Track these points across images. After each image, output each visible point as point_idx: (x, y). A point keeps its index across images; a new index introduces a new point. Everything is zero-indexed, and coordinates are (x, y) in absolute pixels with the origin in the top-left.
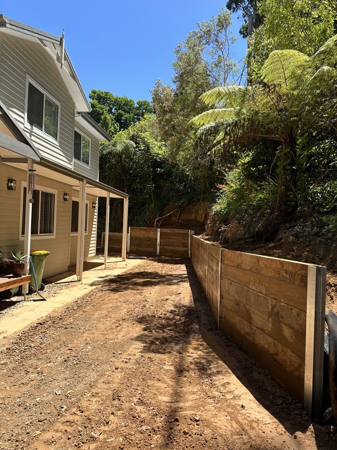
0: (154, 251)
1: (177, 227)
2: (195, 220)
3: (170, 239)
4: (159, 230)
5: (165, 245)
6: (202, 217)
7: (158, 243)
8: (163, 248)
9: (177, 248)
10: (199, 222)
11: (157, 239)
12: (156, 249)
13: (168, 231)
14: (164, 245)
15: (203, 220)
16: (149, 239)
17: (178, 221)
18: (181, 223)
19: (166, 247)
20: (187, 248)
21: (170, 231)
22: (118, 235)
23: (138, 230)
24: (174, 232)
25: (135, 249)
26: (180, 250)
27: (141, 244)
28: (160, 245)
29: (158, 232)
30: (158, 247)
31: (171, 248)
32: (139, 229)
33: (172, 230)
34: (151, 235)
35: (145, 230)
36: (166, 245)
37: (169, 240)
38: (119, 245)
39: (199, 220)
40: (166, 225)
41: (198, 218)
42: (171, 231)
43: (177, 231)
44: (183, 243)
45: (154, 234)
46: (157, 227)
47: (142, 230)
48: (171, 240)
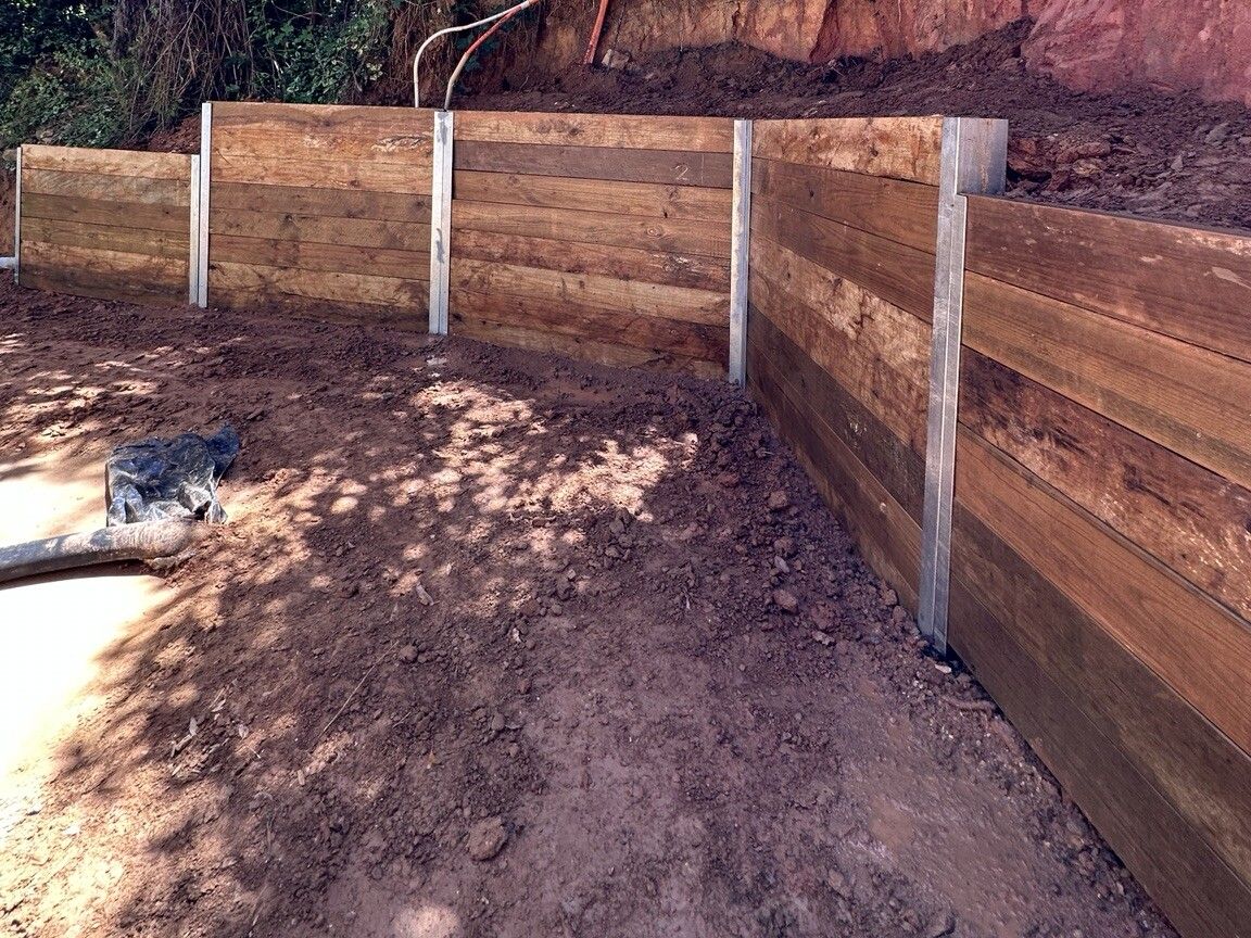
0: (404, 300)
1: (599, 103)
2: (734, 44)
3: (537, 204)
4: (444, 122)
5: (497, 251)
6: (801, 19)
7: (435, 237)
8: (482, 280)
9: (605, 291)
10: (771, 56)
11: (422, 204)
12: (420, 290)
13: (527, 136)
14: (489, 258)
15: (811, 41)
16: (360, 203)
17: (598, 57)
18: (625, 71)
19: (504, 276)
20: (711, 298)
21: (544, 129)
22: (126, 171)
23: (269, 125)
24: (579, 140)
25: (252, 282)
26: (640, 306)
27: (295, 240)
28: (455, 251)
29: (437, 146)
30: (439, 272)
31: (551, 282)
32: (279, 119)
33: (561, 126)
34: (383, 168)
35: (328, 123)
36: (505, 258)
37: (532, 213)
38: (128, 250)
39: (775, 43)
40: (506, 86)
41: (763, 26)
42: (553, 137)
43: (607, 131)
44: (669, 247)
45: (400, 161)
46: (433, 102)
47: (301, 124)
48: (554, 215)
